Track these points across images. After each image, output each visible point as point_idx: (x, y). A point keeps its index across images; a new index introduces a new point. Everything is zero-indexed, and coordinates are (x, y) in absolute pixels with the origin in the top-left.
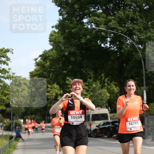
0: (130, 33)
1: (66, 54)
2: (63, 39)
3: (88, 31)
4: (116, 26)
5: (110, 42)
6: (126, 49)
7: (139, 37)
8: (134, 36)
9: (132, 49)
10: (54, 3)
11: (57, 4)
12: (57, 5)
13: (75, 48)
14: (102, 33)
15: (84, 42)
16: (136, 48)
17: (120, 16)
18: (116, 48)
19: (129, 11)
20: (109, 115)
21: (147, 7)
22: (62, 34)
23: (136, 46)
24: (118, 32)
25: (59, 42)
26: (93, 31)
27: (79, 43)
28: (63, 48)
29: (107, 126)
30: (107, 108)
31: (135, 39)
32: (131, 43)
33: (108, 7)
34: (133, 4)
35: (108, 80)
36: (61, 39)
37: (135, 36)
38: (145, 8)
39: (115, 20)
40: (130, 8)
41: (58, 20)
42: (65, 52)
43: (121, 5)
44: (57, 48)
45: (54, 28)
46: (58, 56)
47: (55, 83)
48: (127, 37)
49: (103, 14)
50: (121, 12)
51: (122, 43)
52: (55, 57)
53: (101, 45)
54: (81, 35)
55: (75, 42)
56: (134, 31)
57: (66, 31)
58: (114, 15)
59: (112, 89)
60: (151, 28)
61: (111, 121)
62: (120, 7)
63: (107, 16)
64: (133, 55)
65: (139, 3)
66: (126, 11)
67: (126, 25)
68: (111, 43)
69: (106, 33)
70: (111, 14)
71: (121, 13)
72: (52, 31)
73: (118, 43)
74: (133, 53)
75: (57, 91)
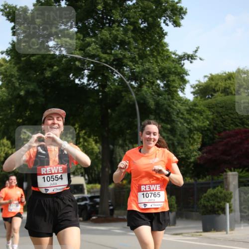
0: (119, 64)
1: (22, 93)
2: (17, 71)
3: (55, 59)
4: (98, 53)
5: (88, 76)
6: (112, 86)
7: (131, 69)
8: (125, 68)
9: (121, 88)
10: (6, 16)
11: (10, 17)
12: (9, 20)
13: (35, 84)
14: (77, 63)
15: (49, 75)
16: (127, 86)
17: (104, 37)
18: (98, 86)
19: (118, 30)
20: (85, 186)
21: (145, 25)
22: (16, 64)
23: (128, 83)
24: (101, 62)
25: (12, 76)
26: (62, 60)
27: (42, 77)
28: (17, 85)
29: (82, 203)
30: (82, 176)
31: (127, 72)
32: (119, 79)
33: (87, 24)
34: (124, 20)
35: (85, 133)
36: (15, 71)
37: (127, 67)
38: (142, 26)
39: (97, 44)
40: (119, 26)
41: (10, 43)
42: (21, 90)
43: (106, 20)
44: (7, 85)
45: (4, 54)
46: (10, 97)
47: (5, 138)
48: (114, 69)
49: (79, 35)
50: (106, 32)
51: (106, 78)
52: (5, 97)
53: (74, 81)
54: (45, 65)
55: (35, 76)
56: (125, 61)
57: (22, 59)
58: (95, 35)
59: (90, 147)
60: (149, 55)
61: (89, 195)
62: (104, 25)
63: (84, 37)
64: (123, 97)
65: (133, 18)
66: (113, 30)
67: (113, 51)
68: (90, 77)
69: (83, 62)
70: (91, 35)
71: (105, 34)
72: (2, 58)
73: (99, 78)
74: (122, 93)
75: (8, 149)
